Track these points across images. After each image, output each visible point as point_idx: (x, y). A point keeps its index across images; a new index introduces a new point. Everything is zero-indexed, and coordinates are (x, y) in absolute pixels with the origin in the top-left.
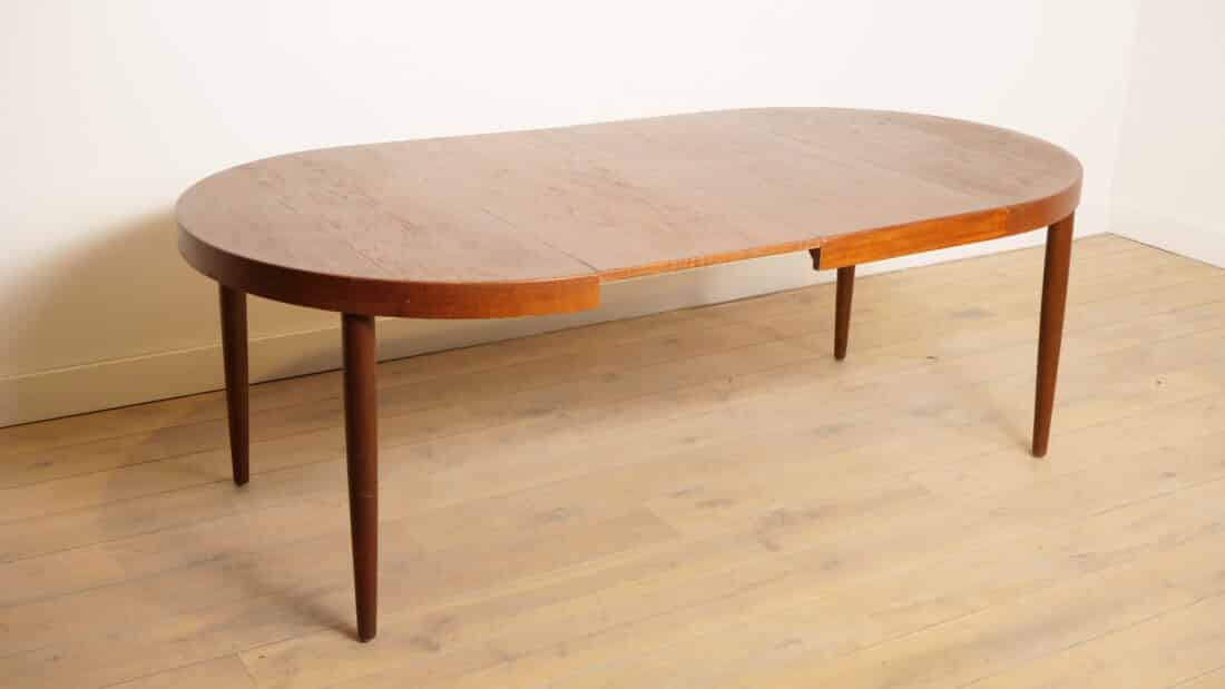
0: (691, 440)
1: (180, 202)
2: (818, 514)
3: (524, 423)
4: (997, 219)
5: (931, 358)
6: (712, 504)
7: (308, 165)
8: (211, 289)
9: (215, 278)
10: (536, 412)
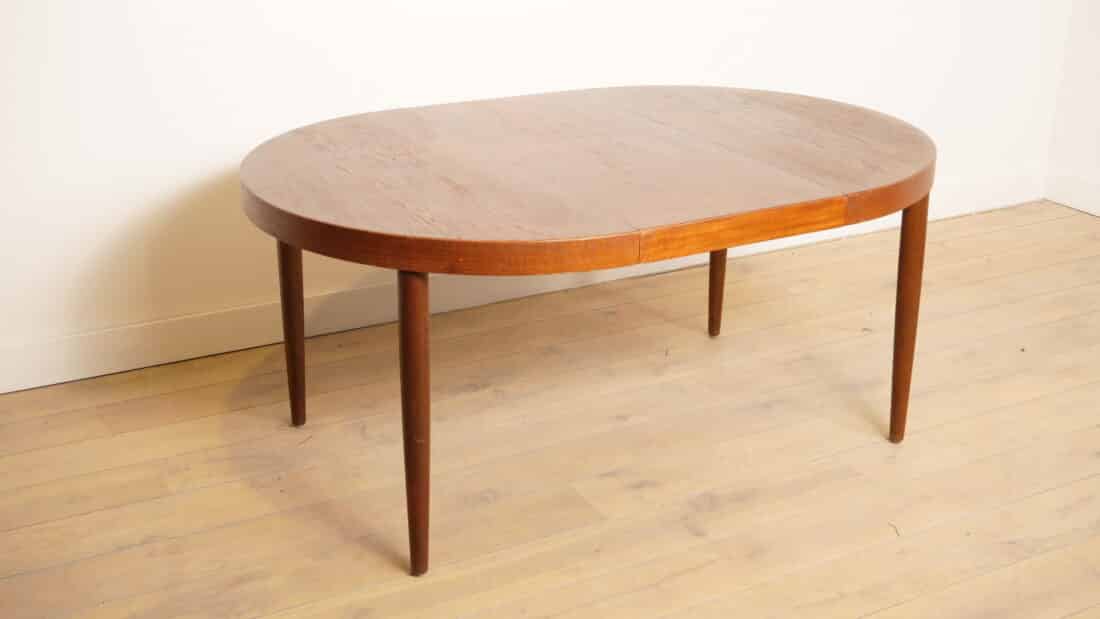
0: (623, 418)
1: (244, 164)
2: (744, 498)
3: (463, 397)
4: (835, 208)
5: (865, 329)
6: (640, 485)
7: (357, 128)
8: (270, 246)
9: (274, 235)
10: (475, 387)
